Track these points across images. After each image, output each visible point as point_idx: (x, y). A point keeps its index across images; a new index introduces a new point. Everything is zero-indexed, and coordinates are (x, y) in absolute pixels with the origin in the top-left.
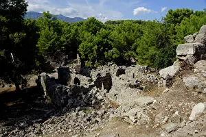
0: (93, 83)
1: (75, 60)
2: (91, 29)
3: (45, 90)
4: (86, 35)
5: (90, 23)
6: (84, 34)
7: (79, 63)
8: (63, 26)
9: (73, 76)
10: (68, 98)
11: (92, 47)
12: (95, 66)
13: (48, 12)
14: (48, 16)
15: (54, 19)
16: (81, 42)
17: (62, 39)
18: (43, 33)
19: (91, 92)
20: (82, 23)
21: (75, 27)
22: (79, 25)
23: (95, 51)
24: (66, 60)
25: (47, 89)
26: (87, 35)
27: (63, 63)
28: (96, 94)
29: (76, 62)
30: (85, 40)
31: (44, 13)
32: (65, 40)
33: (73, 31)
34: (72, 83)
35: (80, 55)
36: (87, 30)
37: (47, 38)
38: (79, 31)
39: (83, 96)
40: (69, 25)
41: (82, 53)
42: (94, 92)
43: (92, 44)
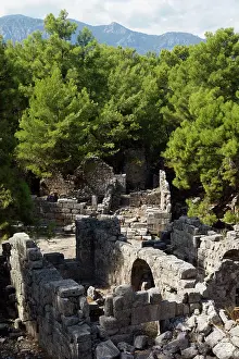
0: (201, 288)
1: (152, 192)
2: (215, 76)
3: (20, 298)
4: (194, 97)
5: (215, 50)
6: (188, 94)
7: (165, 207)
8: (112, 65)
9: (131, 252)
10: (98, 338)
11: (217, 145)
12: (225, 219)
13: (63, 13)
14: (62, 29)
15: (84, 39)
16: (175, 124)
17: (109, 112)
18: (39, 89)
19: (190, 321)
20: (185, 55)
21: (159, 69)
22: (172, 62)
23: (227, 163)
24: (116, 190)
25: (28, 294)
26: (200, 98)
27: (107, 200)
28: (209, 331)
29: (154, 201)
30: (191, 118)
31: (50, 17)
32: (118, 116)
33: (149, 84)
34: (123, 279)
35: (170, 176)
36: (202, 79)
37: (55, 110)
38: (171, 85)
39: (159, 338)
40: (137, 61)
41: (177, 166)
42: (203, 326)
43: (216, 134)
